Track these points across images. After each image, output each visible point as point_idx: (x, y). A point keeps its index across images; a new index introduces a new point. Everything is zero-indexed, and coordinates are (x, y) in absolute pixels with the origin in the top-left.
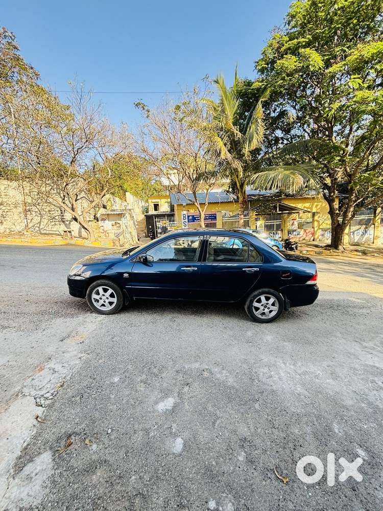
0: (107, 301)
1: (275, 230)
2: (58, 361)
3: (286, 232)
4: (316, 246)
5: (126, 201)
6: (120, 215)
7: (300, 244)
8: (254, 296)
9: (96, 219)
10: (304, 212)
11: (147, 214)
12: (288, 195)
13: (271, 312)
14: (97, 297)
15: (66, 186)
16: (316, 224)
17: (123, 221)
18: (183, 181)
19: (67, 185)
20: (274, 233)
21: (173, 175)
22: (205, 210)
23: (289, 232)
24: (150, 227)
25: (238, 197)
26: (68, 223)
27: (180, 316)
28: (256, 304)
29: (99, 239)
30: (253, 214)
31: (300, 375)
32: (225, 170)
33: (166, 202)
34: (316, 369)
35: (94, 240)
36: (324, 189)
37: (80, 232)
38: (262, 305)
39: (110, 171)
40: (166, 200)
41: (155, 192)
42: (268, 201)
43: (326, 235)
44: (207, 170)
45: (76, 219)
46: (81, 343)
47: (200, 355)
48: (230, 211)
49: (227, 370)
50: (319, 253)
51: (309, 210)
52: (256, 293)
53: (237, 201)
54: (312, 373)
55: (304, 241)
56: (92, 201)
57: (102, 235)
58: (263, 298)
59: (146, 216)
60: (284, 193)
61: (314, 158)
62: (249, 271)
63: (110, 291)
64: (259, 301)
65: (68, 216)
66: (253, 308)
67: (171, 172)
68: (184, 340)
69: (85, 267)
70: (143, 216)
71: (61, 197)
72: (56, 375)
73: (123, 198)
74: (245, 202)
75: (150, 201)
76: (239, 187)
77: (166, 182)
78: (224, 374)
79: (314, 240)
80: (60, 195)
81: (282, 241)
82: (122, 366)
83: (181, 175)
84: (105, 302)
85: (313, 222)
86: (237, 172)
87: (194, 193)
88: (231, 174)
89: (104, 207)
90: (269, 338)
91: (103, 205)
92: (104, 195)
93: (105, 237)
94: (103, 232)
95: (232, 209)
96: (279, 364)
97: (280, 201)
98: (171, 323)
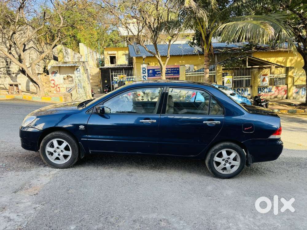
0: (62, 154)
1: (244, 86)
2: (12, 210)
3: (256, 88)
4: (290, 104)
5: (79, 52)
6: (74, 68)
7: (272, 102)
8: (215, 150)
9: (46, 72)
10: (276, 67)
11: (102, 67)
12: (259, 49)
13: (232, 167)
14: (51, 150)
15: (12, 35)
16: (290, 80)
17: (75, 75)
18: (143, 31)
19: (14, 33)
20: (242, 90)
21: (132, 25)
22: (166, 64)
23: (260, 89)
24: (106, 81)
25: (203, 49)
26: (14, 75)
27: (137, 171)
28: (217, 159)
29: (50, 94)
30: (220, 69)
31: (258, 227)
32: (189, 20)
33: (124, 54)
34: (275, 222)
35: (44, 94)
36: (299, 41)
37: (28, 86)
38: (223, 160)
39: (62, 19)
40: (123, 52)
41: (111, 43)
42: (236, 54)
43: (301, 93)
44: (169, 19)
45: (23, 72)
46: (35, 195)
47: (158, 207)
48: (195, 65)
49: (184, 220)
50: (293, 112)
51: (282, 65)
52: (217, 147)
53: (201, 54)
54: (271, 225)
55: (276, 99)
56: (41, 52)
57: (53, 89)
58: (224, 152)
59: (101, 69)
60: (254, 46)
61: (287, 7)
62: (210, 124)
63: (65, 144)
64: (220, 155)
65: (15, 68)
66: (214, 163)
67: (130, 21)
68: (141, 193)
69: (39, 119)
70: (98, 69)
71: (7, 47)
72: (12, 222)
73: (76, 48)
74: (210, 55)
75: (105, 52)
76: (204, 38)
77: (123, 32)
78: (181, 224)
79: (287, 98)
80: (6, 45)
81: (251, 98)
82: (78, 216)
83: (141, 25)
84: (59, 155)
85: (286, 78)
86: (202, 22)
87: (155, 44)
88: (196, 23)
89: (56, 59)
90: (230, 192)
91: (54, 57)
92: (56, 45)
93: (55, 92)
94: (53, 86)
95: (197, 63)
96: (237, 216)
97: (249, 54)
98: (128, 177)
